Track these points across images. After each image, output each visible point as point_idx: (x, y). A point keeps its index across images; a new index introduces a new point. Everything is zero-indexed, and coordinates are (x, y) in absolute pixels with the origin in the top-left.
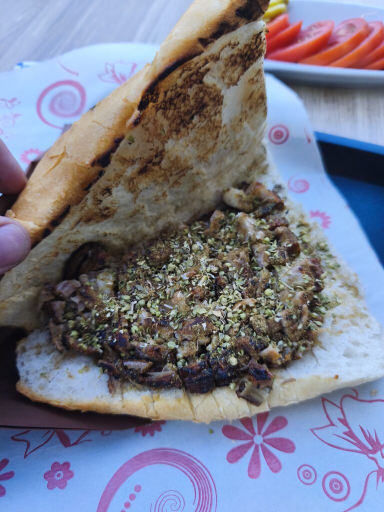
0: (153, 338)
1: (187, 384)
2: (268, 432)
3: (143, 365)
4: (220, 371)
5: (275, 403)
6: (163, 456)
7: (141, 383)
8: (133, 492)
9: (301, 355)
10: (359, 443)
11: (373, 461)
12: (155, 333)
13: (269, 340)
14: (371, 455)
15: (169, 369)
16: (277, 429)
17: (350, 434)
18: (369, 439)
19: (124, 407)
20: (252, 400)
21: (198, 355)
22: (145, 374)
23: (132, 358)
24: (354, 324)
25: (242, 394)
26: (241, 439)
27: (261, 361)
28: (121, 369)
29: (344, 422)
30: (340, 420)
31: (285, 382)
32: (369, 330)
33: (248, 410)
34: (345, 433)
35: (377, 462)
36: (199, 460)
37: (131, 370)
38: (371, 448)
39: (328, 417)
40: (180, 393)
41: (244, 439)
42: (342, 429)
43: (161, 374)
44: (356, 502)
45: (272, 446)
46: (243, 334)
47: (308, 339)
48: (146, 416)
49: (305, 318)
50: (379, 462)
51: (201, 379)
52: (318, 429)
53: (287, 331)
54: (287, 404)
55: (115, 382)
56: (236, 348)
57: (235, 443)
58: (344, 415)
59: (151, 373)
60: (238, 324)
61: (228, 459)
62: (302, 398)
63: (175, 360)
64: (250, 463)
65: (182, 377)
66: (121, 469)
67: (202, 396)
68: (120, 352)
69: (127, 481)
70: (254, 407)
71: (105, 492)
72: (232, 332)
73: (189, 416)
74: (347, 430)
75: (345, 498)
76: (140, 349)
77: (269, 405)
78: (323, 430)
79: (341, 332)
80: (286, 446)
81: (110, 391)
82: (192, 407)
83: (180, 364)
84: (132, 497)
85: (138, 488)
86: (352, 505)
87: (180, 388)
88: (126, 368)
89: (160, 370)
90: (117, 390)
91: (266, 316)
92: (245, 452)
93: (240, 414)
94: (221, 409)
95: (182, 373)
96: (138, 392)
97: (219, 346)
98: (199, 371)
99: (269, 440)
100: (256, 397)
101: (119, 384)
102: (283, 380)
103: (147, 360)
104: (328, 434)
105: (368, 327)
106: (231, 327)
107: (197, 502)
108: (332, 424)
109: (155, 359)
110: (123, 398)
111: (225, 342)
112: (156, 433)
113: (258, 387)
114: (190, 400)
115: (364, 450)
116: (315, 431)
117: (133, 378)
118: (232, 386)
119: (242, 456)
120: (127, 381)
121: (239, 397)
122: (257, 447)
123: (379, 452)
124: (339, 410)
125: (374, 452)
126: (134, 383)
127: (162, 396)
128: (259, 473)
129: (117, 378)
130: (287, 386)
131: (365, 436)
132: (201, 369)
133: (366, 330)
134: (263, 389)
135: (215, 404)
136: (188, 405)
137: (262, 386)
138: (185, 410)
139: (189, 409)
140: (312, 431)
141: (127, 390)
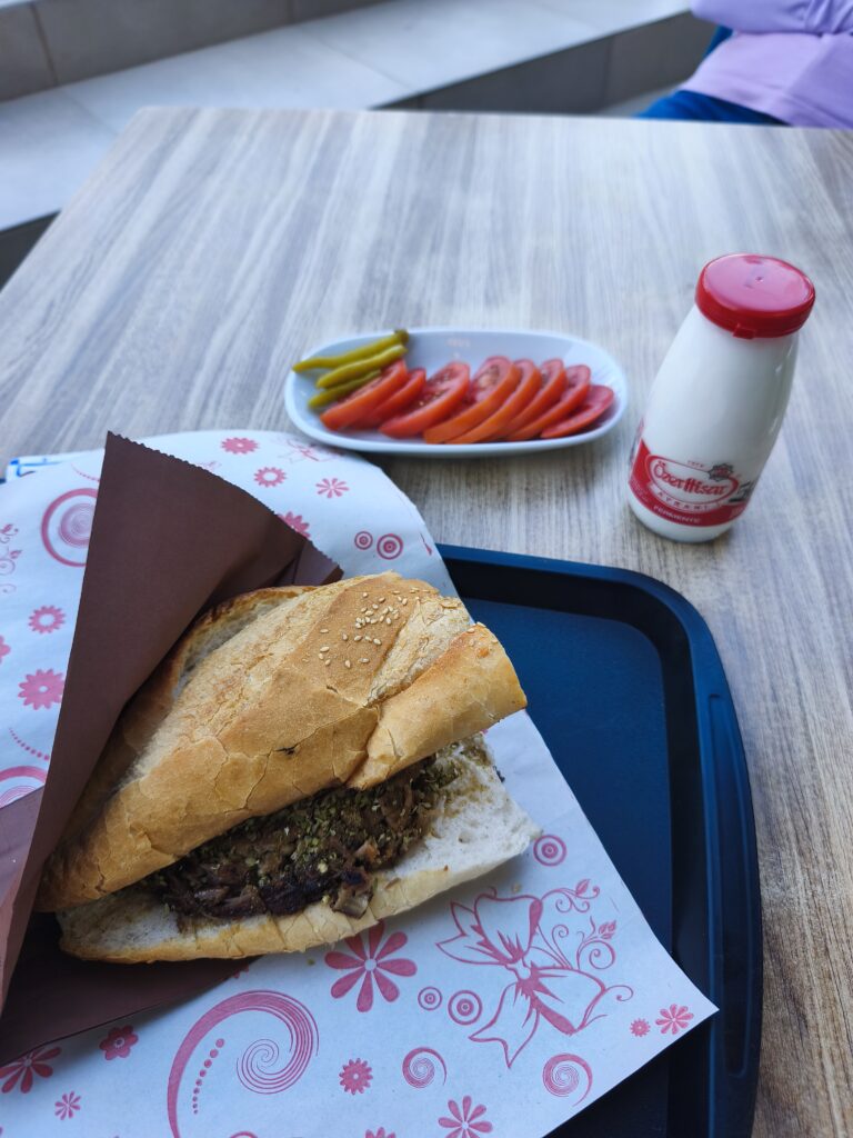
0: (227, 856)
1: (270, 905)
2: (383, 954)
3: (218, 893)
4: (308, 882)
5: (383, 914)
6: (252, 1001)
7: (218, 915)
8: (215, 1047)
9: (406, 849)
10: (496, 954)
11: (513, 973)
12: (229, 850)
13: (366, 835)
14: (510, 966)
15: (249, 893)
16: (395, 949)
17: (486, 943)
18: (509, 947)
19: (199, 948)
20: (350, 914)
21: (281, 868)
22: (222, 903)
23: (204, 887)
24: (474, 799)
25: (336, 906)
26: (349, 968)
27: (358, 863)
28: (192, 902)
29: (479, 929)
30: (474, 928)
31: (391, 885)
32: (490, 805)
33: (349, 927)
34: (480, 944)
35: (517, 974)
36: (297, 999)
37: (204, 901)
38: (510, 956)
39: (458, 925)
40: (265, 919)
41: (353, 967)
42: (475, 938)
43: (239, 900)
44: (488, 1022)
45: (389, 970)
46: (333, 833)
47: (415, 827)
48: (227, 957)
49: (409, 801)
50: (519, 973)
51: (285, 896)
52: (445, 942)
53: (389, 820)
54: (397, 912)
55: (185, 919)
56: (327, 850)
57: (341, 974)
58: (479, 921)
59: (227, 900)
60: (326, 823)
61: (332, 993)
62: (414, 902)
63: (254, 878)
64: (360, 995)
65: (263, 898)
66: (199, 1022)
67: (292, 918)
68: (188, 881)
69: (207, 1035)
70: (355, 922)
71: (179, 1052)
72: (321, 833)
73: (278, 947)
74: (481, 939)
75: (475, 1020)
76: (211, 872)
77: (375, 917)
78: (452, 944)
79: (457, 812)
80: (406, 968)
81: (180, 931)
82: (280, 933)
83: (261, 882)
84: (214, 1054)
85: (220, 1043)
86: (484, 1025)
87: (264, 913)
88: (197, 900)
89: (238, 895)
90: (189, 928)
91: (362, 806)
92: (355, 982)
93: (340, 932)
94: (316, 931)
95: (264, 894)
96: (215, 928)
97: (306, 853)
98: (282, 889)
99: (385, 963)
100: (354, 908)
101: (190, 921)
102: (387, 884)
103: (222, 885)
104: (459, 948)
105: (490, 801)
106: (319, 827)
107: (294, 1048)
108: (463, 934)
109: (231, 882)
110: (197, 938)
111: (312, 846)
112: (242, 974)
113: (354, 894)
114: (276, 924)
115: (502, 961)
116: (442, 946)
117: (207, 910)
118: (325, 899)
119: (350, 987)
120: (200, 916)
121: (335, 911)
122: (369, 974)
123: (520, 962)
124: (473, 916)
125: (514, 961)
126: (209, 916)
127: (242, 925)
128: (371, 1005)
129: (188, 913)
130: (392, 889)
131: (504, 943)
132: (284, 885)
133: (488, 805)
134: (360, 896)
135: (308, 925)
136: (275, 932)
137: (358, 893)
138: (273, 939)
139: (277, 936)
140: (438, 945)
141: (202, 928)
